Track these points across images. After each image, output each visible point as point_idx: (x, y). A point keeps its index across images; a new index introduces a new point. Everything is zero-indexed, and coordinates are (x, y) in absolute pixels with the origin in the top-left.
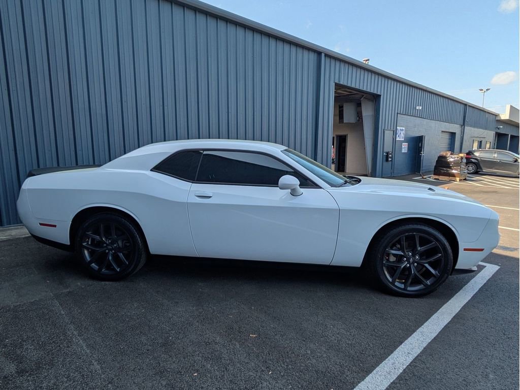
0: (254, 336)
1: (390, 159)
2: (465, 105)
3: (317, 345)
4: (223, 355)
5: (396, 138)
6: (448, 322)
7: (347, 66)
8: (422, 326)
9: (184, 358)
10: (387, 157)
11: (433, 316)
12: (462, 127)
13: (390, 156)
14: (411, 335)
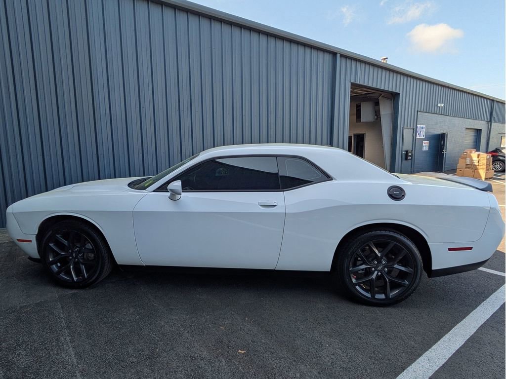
0: (243, 352)
1: (409, 158)
2: (493, 100)
3: (308, 367)
4: (206, 374)
5: (416, 136)
6: (461, 345)
7: (363, 65)
8: (430, 350)
9: (166, 374)
10: (407, 155)
11: (444, 337)
12: (488, 123)
13: (410, 154)
14: (415, 360)
